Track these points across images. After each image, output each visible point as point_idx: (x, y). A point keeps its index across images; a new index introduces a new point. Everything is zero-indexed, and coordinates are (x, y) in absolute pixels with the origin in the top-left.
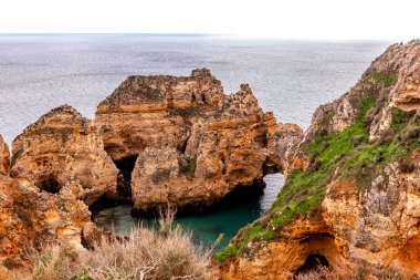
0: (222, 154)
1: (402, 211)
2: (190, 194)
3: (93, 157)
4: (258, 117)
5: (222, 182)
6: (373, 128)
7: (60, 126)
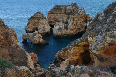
0: (75, 24)
1: (105, 41)
2: (67, 34)
3: (45, 24)
4: (85, 15)
5: (75, 31)
6: (108, 19)
7: (38, 17)
